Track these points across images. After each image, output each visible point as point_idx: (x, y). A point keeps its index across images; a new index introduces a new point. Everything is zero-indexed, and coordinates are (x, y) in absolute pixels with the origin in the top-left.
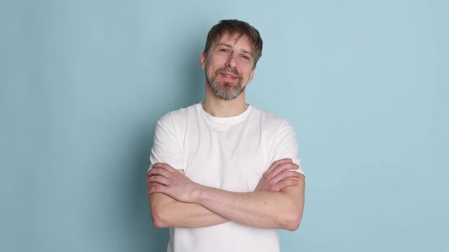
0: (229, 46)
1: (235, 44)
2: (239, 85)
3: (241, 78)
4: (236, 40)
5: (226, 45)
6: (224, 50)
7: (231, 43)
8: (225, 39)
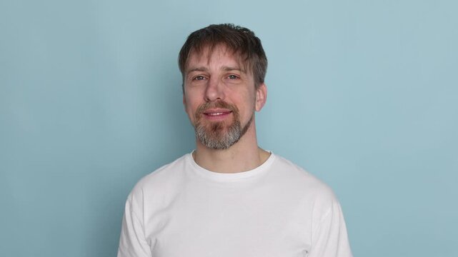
0: (202, 70)
1: (208, 63)
2: (236, 122)
3: (234, 112)
4: (209, 58)
5: (197, 70)
6: (199, 78)
7: (203, 64)
8: (193, 62)
